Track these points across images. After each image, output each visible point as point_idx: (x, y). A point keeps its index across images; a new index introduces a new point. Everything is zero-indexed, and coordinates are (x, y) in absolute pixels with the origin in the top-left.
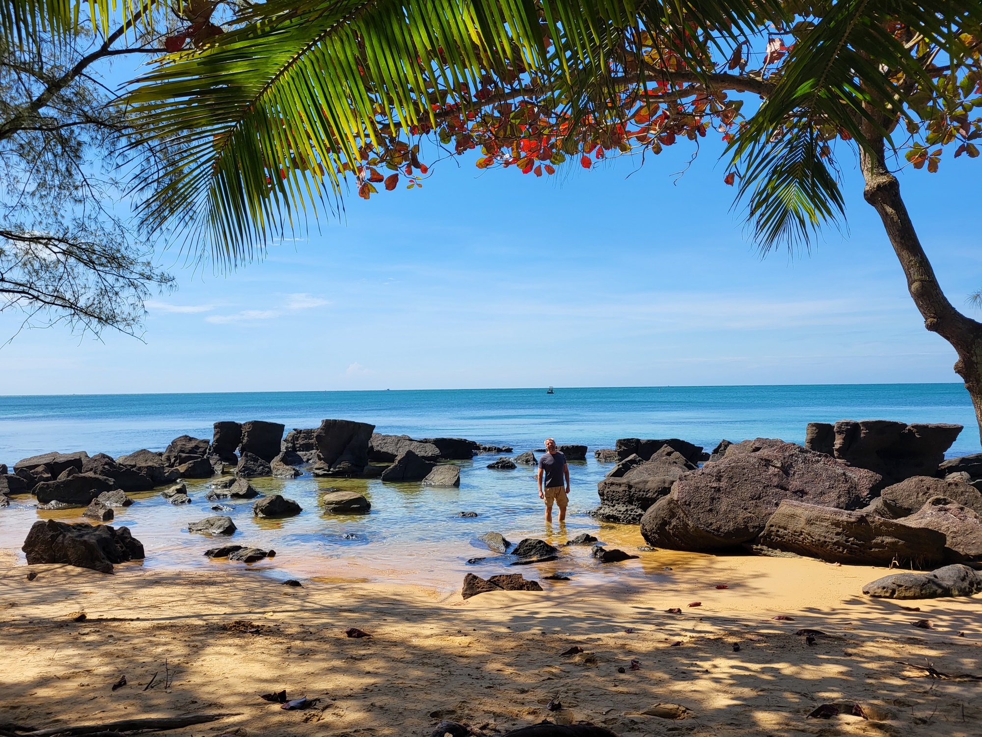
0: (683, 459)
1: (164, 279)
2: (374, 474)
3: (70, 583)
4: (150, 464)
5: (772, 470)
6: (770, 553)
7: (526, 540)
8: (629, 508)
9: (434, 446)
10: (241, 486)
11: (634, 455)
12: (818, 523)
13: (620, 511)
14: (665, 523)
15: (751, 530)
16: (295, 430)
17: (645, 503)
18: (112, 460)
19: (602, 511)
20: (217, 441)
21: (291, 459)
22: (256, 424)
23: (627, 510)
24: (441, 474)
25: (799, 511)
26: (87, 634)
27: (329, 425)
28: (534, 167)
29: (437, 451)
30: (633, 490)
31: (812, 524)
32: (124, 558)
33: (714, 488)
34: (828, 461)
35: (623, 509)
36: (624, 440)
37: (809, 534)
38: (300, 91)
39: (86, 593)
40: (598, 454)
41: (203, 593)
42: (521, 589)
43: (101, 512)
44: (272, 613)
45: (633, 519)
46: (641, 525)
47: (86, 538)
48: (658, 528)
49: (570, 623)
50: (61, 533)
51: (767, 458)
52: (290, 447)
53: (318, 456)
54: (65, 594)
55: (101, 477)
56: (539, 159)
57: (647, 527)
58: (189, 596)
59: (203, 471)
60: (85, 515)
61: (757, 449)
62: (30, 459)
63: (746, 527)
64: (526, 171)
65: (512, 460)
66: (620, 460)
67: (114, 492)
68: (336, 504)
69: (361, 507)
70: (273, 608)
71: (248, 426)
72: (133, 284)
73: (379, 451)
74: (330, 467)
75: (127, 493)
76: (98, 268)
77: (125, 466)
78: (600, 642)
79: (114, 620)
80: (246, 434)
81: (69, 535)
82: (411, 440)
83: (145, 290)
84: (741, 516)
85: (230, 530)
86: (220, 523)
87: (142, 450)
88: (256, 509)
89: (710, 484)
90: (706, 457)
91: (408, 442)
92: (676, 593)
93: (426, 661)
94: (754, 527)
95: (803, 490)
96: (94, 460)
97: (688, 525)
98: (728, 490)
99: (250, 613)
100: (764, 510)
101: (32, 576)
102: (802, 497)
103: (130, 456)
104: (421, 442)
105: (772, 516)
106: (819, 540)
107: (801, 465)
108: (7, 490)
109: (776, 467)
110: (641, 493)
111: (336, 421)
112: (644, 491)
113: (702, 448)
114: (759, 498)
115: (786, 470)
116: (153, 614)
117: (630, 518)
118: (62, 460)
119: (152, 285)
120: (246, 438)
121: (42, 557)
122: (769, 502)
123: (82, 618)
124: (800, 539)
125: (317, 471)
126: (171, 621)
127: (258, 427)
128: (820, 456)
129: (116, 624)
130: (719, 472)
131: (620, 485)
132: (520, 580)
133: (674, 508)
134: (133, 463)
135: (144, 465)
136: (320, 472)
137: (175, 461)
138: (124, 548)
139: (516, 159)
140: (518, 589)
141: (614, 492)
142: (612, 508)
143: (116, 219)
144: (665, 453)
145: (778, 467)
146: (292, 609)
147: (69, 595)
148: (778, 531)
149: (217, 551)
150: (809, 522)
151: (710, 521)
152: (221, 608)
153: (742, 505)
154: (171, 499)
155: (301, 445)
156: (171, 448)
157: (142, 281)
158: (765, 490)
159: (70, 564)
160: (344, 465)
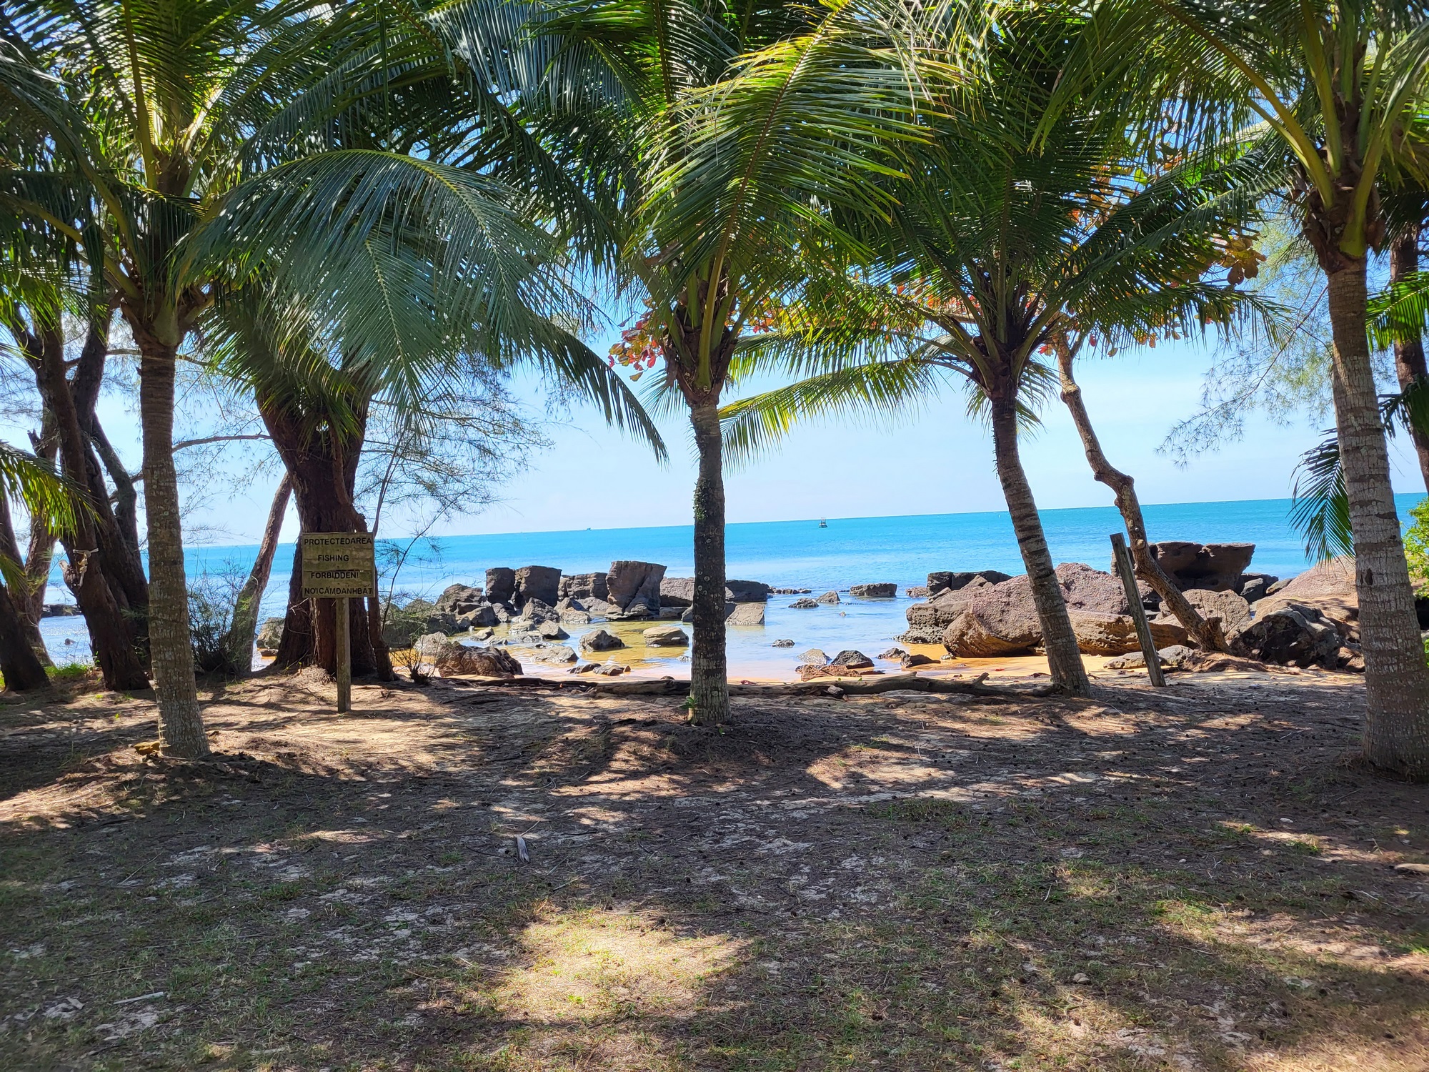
2: (672, 617)
7: (845, 651)
8: (936, 629)
9: (726, 588)
10: (551, 627)
11: (947, 588)
12: (1085, 625)
13: (927, 633)
14: (963, 634)
15: (1035, 636)
16: (570, 576)
19: (910, 634)
20: (492, 589)
21: (574, 606)
22: (534, 570)
23: (933, 632)
24: (744, 613)
27: (621, 567)
29: (730, 594)
30: (939, 613)
31: (1081, 626)
33: (1005, 602)
35: (930, 631)
36: (938, 574)
37: (1079, 635)
40: (909, 590)
46: (943, 642)
48: (958, 639)
50: (465, 651)
53: (611, 600)
57: (948, 644)
59: (489, 621)
63: (1030, 633)
65: (812, 599)
66: (932, 595)
68: (657, 637)
69: (681, 640)
71: (523, 572)
74: (625, 611)
80: (522, 579)
81: (473, 653)
85: (574, 658)
86: (564, 652)
88: (583, 643)
95: (1081, 602)
97: (982, 634)
106: (1086, 638)
110: (945, 615)
111: (627, 562)
112: (949, 614)
115: (1068, 586)
117: (934, 639)
120: (523, 585)
121: (453, 671)
127: (536, 572)
131: (927, 609)
133: (970, 621)
136: (612, 616)
137: (452, 611)
138: (510, 665)
141: (921, 616)
142: (919, 631)
144: (978, 582)
145: (1061, 584)
151: (1000, 630)
156: (443, 598)
159: (479, 674)
160: (639, 608)
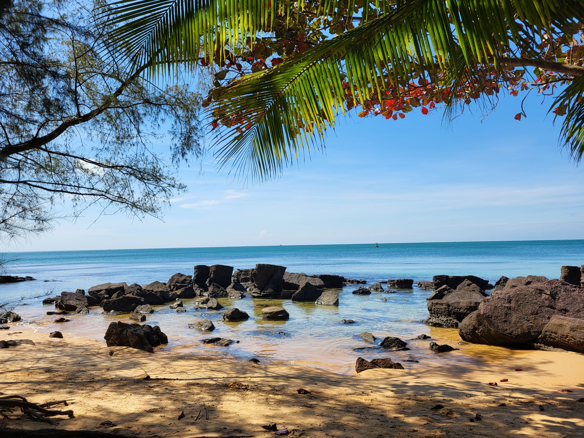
0: (478, 288)
1: (182, 187)
2: (287, 297)
3: (132, 357)
4: (160, 289)
5: (544, 296)
6: (546, 349)
7: (388, 338)
8: (449, 318)
9: (320, 279)
10: (213, 302)
11: (445, 285)
12: (578, 330)
13: (443, 321)
14: (475, 329)
15: (533, 334)
16: (238, 270)
17: (460, 317)
18: (141, 287)
19: (431, 320)
20: (196, 276)
21: (238, 287)
22: (218, 267)
23: (447, 320)
24: (327, 296)
25: (565, 322)
26: (154, 387)
27: (261, 267)
28: (392, 115)
29: (322, 283)
30: (451, 308)
31: (574, 331)
32: (157, 344)
33: (507, 307)
34: (581, 291)
35: (445, 319)
36: (439, 276)
37: (573, 337)
38: (305, 86)
39: (144, 363)
40: (420, 285)
41: (207, 365)
42: (391, 368)
43: (140, 317)
44: (250, 378)
45: (452, 325)
46: (459, 330)
47: (138, 332)
48: (471, 331)
49: (429, 389)
50: (125, 329)
51: (540, 288)
52: (236, 280)
53: (254, 285)
54: (133, 364)
55: (137, 297)
56: (396, 110)
57: (463, 331)
58: (201, 366)
59: (190, 295)
60: (131, 318)
61: (529, 283)
62: (96, 287)
63: (529, 332)
64: (387, 118)
65: (367, 288)
66: (436, 289)
67: (145, 306)
68: (269, 314)
69: (283, 316)
70: (249, 375)
71: (213, 268)
72: (164, 190)
73: (288, 283)
74: (261, 292)
75: (152, 306)
76: (146, 181)
77: (148, 291)
78: (452, 402)
79: (165, 379)
80: (212, 272)
81: (129, 330)
82: (306, 276)
83: (170, 193)
84: (526, 325)
85: (212, 328)
86: (206, 324)
87: (156, 282)
88: (224, 316)
89: (504, 305)
90: (491, 287)
91: (305, 277)
92: (490, 373)
93: (349, 410)
94: (534, 332)
95: (565, 309)
96: (131, 287)
97: (491, 330)
98: (516, 308)
99: (237, 377)
100: (541, 321)
101: (111, 353)
102: (565, 313)
103: (150, 285)
104: (312, 277)
105: (546, 325)
106: (580, 341)
107: (563, 293)
108: (87, 304)
109: (546, 294)
110: (456, 309)
111: (264, 265)
112: (458, 309)
113: (488, 281)
114: (537, 314)
115: (553, 296)
116: (184, 376)
117: (450, 325)
118: (114, 287)
119: (174, 191)
120: (212, 275)
121: (115, 343)
122: (544, 317)
123: (148, 378)
124: (567, 340)
125: (254, 294)
126: (196, 381)
127: (219, 268)
128: (575, 287)
129: (167, 381)
130: (509, 297)
131: (442, 304)
132: (390, 362)
133: (481, 319)
134: (151, 289)
135: (157, 290)
136: (256, 295)
137: (174, 288)
138: (158, 338)
139: (382, 111)
140: (389, 368)
141: (438, 309)
142: (437, 319)
143: (154, 154)
144: (466, 284)
145: (548, 295)
146: (260, 376)
147: (136, 365)
148: (551, 335)
149: (208, 341)
150: (572, 329)
151: (505, 328)
152: (220, 374)
153: (526, 318)
154: (175, 310)
155: (242, 279)
156: (171, 280)
157: (169, 188)
158: (540, 309)
159: (130, 347)
160: (269, 291)
